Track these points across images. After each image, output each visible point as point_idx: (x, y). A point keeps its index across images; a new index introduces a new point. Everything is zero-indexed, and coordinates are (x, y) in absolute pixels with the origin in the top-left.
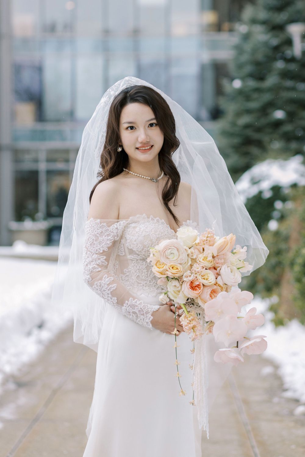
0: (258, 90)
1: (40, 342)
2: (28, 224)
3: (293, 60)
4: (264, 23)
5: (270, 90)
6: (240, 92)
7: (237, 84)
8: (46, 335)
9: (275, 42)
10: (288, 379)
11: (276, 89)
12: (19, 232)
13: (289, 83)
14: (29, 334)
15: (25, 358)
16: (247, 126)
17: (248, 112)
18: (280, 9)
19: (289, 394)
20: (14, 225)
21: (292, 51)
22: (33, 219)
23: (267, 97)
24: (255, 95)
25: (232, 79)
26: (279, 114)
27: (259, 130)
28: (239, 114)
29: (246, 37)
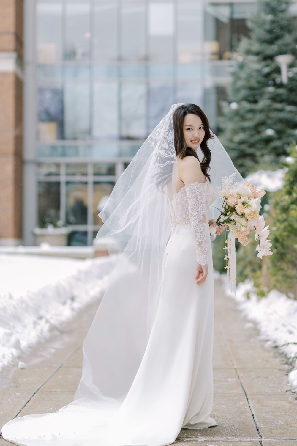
0: (251, 111)
1: (73, 310)
2: (50, 230)
3: (280, 86)
4: (257, 54)
5: (261, 111)
6: (237, 113)
7: (234, 106)
8: (76, 305)
9: (266, 70)
10: (263, 329)
11: (266, 110)
12: (43, 236)
13: (278, 106)
14: (64, 303)
15: (63, 318)
16: (242, 142)
17: (243, 129)
18: (271, 42)
19: (263, 337)
20: (38, 231)
21: (281, 78)
22: (55, 226)
23: (259, 117)
24: (249, 116)
25: (230, 103)
26: (270, 132)
27: (252, 146)
28: (235, 132)
29: (242, 66)
